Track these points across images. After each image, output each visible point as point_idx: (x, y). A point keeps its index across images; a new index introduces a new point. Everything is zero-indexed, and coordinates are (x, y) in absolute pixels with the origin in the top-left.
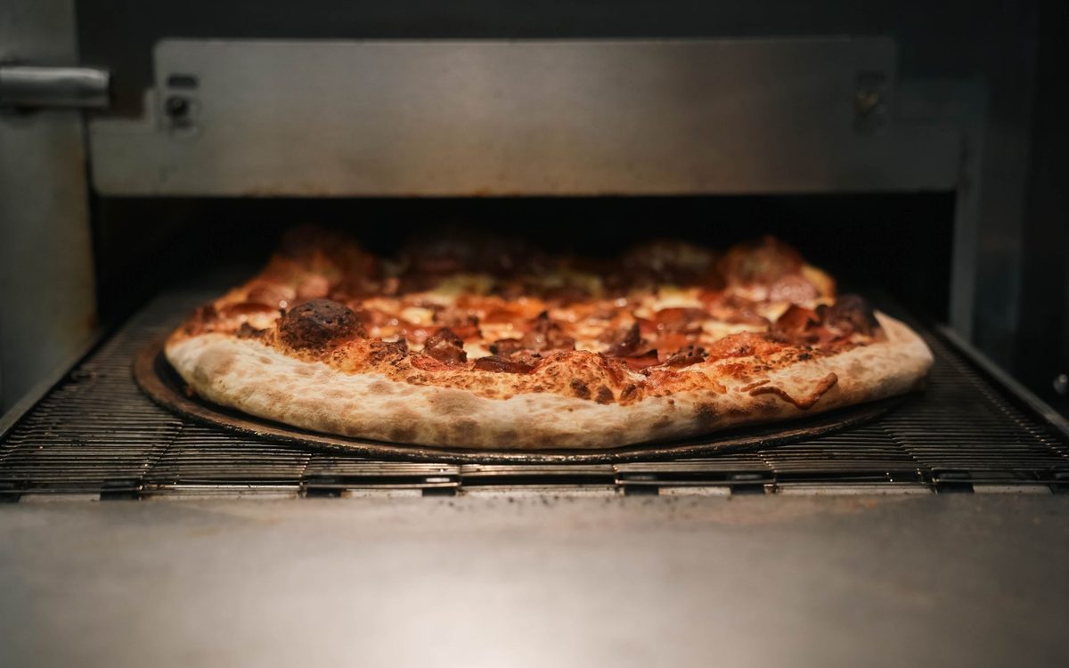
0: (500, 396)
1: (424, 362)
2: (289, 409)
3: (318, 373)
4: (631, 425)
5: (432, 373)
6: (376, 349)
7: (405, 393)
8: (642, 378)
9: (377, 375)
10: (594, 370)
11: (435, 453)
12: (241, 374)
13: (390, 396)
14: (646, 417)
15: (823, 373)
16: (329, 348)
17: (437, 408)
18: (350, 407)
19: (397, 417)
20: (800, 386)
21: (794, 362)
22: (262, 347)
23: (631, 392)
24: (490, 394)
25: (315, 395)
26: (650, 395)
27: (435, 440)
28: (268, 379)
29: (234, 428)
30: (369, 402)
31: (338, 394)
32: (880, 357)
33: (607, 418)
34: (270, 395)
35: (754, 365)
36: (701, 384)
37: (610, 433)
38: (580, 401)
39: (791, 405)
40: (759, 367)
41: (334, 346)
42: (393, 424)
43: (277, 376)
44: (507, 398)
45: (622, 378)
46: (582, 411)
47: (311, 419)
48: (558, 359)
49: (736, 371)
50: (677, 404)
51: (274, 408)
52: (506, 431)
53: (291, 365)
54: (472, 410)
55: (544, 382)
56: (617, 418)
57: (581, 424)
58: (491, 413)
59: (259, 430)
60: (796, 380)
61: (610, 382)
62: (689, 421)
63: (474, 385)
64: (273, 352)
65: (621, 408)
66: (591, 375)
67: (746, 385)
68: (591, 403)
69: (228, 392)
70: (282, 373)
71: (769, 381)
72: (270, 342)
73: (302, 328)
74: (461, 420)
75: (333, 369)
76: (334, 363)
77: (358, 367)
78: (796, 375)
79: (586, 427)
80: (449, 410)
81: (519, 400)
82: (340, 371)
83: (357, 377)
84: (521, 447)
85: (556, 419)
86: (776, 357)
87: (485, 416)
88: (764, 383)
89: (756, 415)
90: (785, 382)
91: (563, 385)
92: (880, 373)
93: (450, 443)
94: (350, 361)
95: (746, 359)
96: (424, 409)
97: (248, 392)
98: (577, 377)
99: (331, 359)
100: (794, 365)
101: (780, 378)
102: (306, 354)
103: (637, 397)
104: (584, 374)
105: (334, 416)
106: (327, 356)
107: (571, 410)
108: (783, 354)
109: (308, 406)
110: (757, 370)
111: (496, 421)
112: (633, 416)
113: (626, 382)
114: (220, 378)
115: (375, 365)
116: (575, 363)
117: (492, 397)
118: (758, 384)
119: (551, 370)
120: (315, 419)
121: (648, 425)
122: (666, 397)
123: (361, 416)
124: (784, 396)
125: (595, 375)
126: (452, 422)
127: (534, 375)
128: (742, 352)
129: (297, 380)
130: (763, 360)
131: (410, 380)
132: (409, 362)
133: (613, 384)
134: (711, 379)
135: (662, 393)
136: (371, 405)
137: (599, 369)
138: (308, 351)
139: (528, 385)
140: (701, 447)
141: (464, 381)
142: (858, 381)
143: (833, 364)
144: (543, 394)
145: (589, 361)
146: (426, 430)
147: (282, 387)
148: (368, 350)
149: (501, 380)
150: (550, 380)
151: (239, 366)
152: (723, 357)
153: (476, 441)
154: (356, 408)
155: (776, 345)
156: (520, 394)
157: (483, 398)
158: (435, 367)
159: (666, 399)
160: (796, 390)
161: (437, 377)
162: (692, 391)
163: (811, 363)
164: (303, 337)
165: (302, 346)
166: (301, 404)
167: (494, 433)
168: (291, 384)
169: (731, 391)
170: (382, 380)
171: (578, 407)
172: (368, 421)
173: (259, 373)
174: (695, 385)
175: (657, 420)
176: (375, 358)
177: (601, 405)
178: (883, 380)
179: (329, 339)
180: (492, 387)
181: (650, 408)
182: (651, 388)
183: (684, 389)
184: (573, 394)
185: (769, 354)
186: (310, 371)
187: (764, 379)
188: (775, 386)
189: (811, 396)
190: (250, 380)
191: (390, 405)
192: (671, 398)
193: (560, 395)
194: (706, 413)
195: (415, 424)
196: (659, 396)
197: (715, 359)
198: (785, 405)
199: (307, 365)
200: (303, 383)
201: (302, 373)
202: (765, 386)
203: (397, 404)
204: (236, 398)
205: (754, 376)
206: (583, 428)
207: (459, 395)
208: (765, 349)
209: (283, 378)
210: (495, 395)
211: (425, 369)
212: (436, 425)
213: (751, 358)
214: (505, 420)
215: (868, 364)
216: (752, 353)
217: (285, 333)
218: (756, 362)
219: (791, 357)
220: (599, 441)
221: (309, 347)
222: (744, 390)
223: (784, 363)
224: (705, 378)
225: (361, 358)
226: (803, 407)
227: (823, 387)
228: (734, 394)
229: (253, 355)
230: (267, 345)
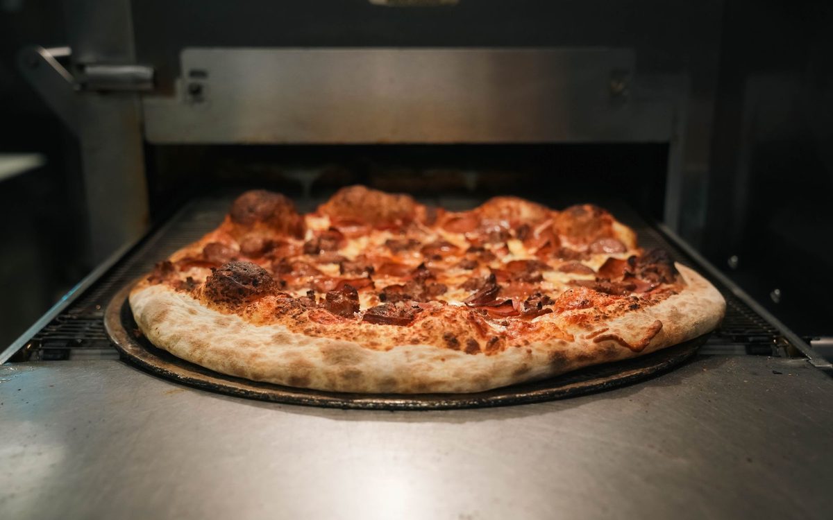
0: (383, 347)
1: (320, 316)
2: (206, 356)
3: (233, 324)
4: (495, 372)
5: (325, 326)
6: (281, 305)
7: (301, 344)
8: (503, 329)
9: (280, 327)
10: (463, 324)
11: (325, 398)
12: (173, 323)
13: (290, 346)
14: (508, 365)
15: (650, 321)
16: (244, 303)
17: (327, 359)
18: (254, 355)
19: (294, 365)
20: (634, 333)
21: (626, 311)
22: (191, 299)
23: (495, 344)
24: (374, 345)
25: (228, 345)
26: (511, 345)
27: (326, 386)
28: (193, 328)
29: (163, 371)
30: (271, 352)
31: (246, 344)
32: (691, 304)
33: (474, 367)
34: (192, 343)
35: (595, 315)
36: (554, 334)
37: (477, 380)
38: (451, 352)
39: (627, 349)
40: (599, 316)
41: (248, 302)
42: (289, 372)
43: (200, 325)
44: (388, 349)
45: (486, 330)
46: (453, 361)
47: (223, 366)
48: (432, 314)
49: (580, 321)
50: (534, 353)
51: (194, 354)
52: (387, 379)
53: (212, 316)
54: (358, 360)
55: (420, 335)
56: (483, 367)
57: (452, 373)
58: (375, 363)
59: (182, 373)
60: (630, 327)
61: (477, 334)
62: (544, 367)
63: (360, 337)
64: (199, 304)
65: (487, 357)
66: (461, 329)
67: (589, 334)
68: (461, 353)
69: (161, 338)
70: (204, 323)
71: (608, 329)
72: (197, 296)
73: (222, 285)
74: (348, 369)
75: (245, 320)
76: (246, 315)
77: (265, 320)
78: (630, 323)
79: (456, 375)
80: (338, 360)
81: (398, 351)
82: (250, 322)
83: (264, 328)
84: (400, 392)
85: (430, 368)
86: (611, 308)
87: (369, 366)
88: (604, 331)
89: (600, 359)
90: (621, 330)
91: (436, 338)
92: (693, 318)
93: (339, 388)
94: (259, 314)
95: (588, 311)
96: (318, 359)
97: (176, 338)
98: (448, 330)
99: (245, 312)
100: (626, 314)
101: (616, 326)
102: (225, 308)
103: (500, 348)
104: (454, 328)
105: (241, 363)
106: (242, 310)
107: (443, 360)
108: (616, 305)
109: (221, 354)
110: (597, 319)
111: (378, 371)
112: (497, 365)
113: (490, 334)
114: (157, 325)
115: (279, 318)
116: (446, 317)
117: (374, 348)
118: (600, 332)
119: (426, 324)
120: (227, 365)
121: (509, 372)
122: (525, 347)
123: (264, 364)
124: (621, 342)
125: (464, 329)
126: (341, 371)
127: (411, 328)
128: (584, 305)
129: (215, 330)
130: (601, 310)
131: (307, 332)
132: (307, 316)
133: (480, 335)
134: (561, 329)
135: (520, 343)
136: (273, 354)
137: (467, 323)
138: (226, 305)
139: (407, 338)
140: (555, 390)
141: (351, 333)
142: (677, 326)
143: (656, 312)
144: (420, 346)
145: (458, 316)
146: (318, 377)
147: (201, 336)
148: (275, 305)
149: (383, 333)
150: (425, 334)
151: (171, 316)
152: (568, 309)
153: (360, 387)
154: (259, 357)
155: (610, 298)
156: (400, 346)
157: (367, 350)
158: (329, 320)
159: (525, 348)
160: (630, 336)
161: (329, 329)
162: (546, 341)
163: (640, 312)
164: (222, 293)
165: (223, 300)
166: (216, 352)
167: (376, 380)
168: (210, 333)
169: (577, 339)
170: (284, 331)
171: (450, 357)
172: (270, 369)
173: (186, 323)
174: (548, 336)
175: (518, 368)
176: (279, 313)
177: (470, 355)
178: (696, 324)
179: (245, 296)
180: (375, 340)
181: (511, 357)
182: (511, 338)
183: (539, 339)
184: (445, 345)
185: (605, 306)
186: (226, 322)
187: (604, 327)
188: (614, 333)
189: (642, 341)
190: (179, 328)
191: (288, 355)
192: (528, 348)
193: (434, 346)
194: (558, 358)
195: (309, 372)
196: (518, 346)
197: (562, 310)
198: (622, 350)
199: (225, 316)
200: (220, 332)
201: (221, 323)
202: (605, 334)
203: (294, 354)
204: (166, 344)
205: (595, 324)
206: (454, 376)
207: (347, 346)
208: (601, 302)
209: (204, 328)
210: (378, 347)
211: (320, 322)
212: (327, 373)
213: (591, 310)
214: (386, 370)
215: (683, 310)
216: (591, 305)
217: (208, 289)
218: (596, 313)
219: (623, 307)
220: (467, 387)
221: (228, 301)
222: (589, 337)
223: (618, 312)
224: (556, 329)
225: (268, 312)
226: (637, 350)
227: (651, 333)
228: (581, 342)
229: (183, 306)
230: (195, 298)
